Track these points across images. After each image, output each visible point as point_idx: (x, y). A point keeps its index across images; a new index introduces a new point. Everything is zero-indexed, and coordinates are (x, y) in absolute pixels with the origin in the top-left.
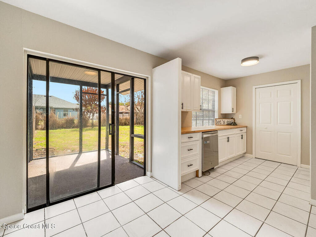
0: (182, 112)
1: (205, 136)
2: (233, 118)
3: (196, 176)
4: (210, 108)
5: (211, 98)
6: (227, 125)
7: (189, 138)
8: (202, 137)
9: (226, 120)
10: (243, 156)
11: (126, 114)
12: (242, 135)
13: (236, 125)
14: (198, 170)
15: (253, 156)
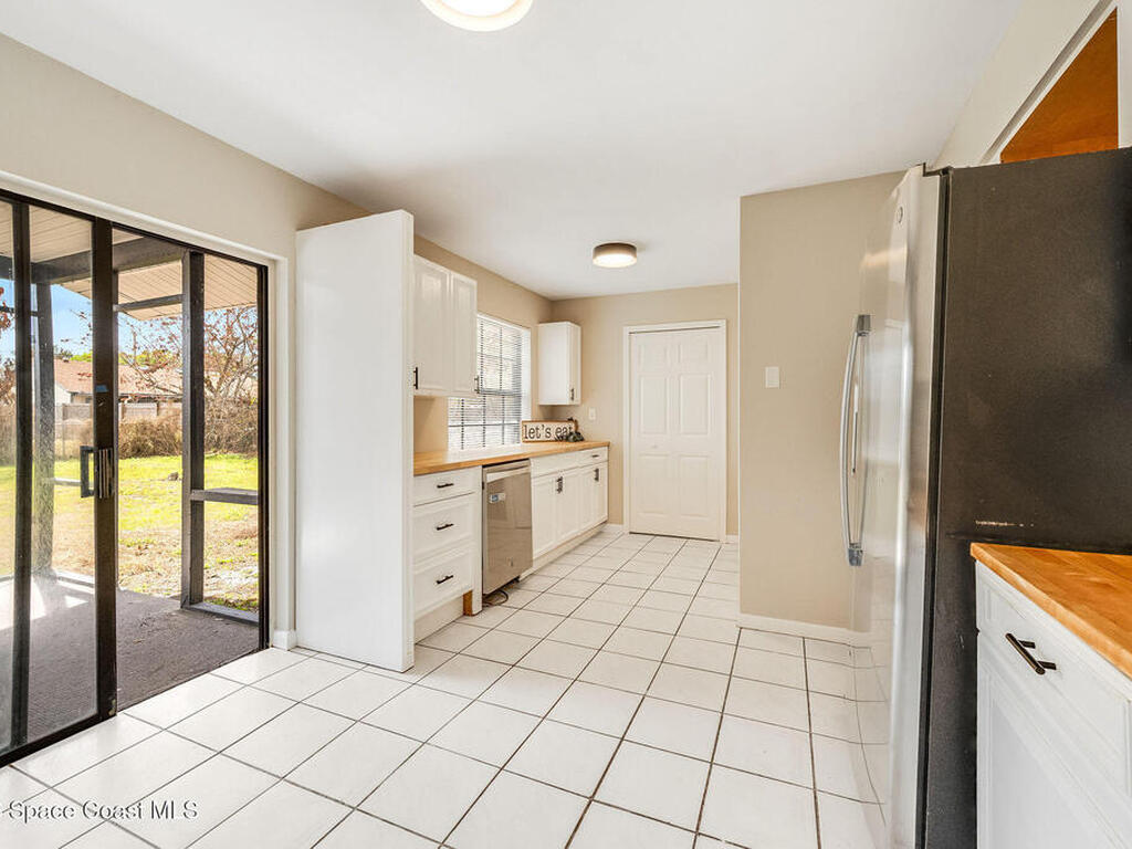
0: (417, 399)
1: (492, 477)
2: (574, 418)
3: (464, 614)
4: (508, 386)
5: (508, 352)
6: (556, 441)
7: (439, 487)
8: (483, 483)
9: (554, 426)
10: (600, 533)
11: (141, 405)
12: (597, 471)
13: (582, 440)
14: (471, 592)
15: (626, 528)
